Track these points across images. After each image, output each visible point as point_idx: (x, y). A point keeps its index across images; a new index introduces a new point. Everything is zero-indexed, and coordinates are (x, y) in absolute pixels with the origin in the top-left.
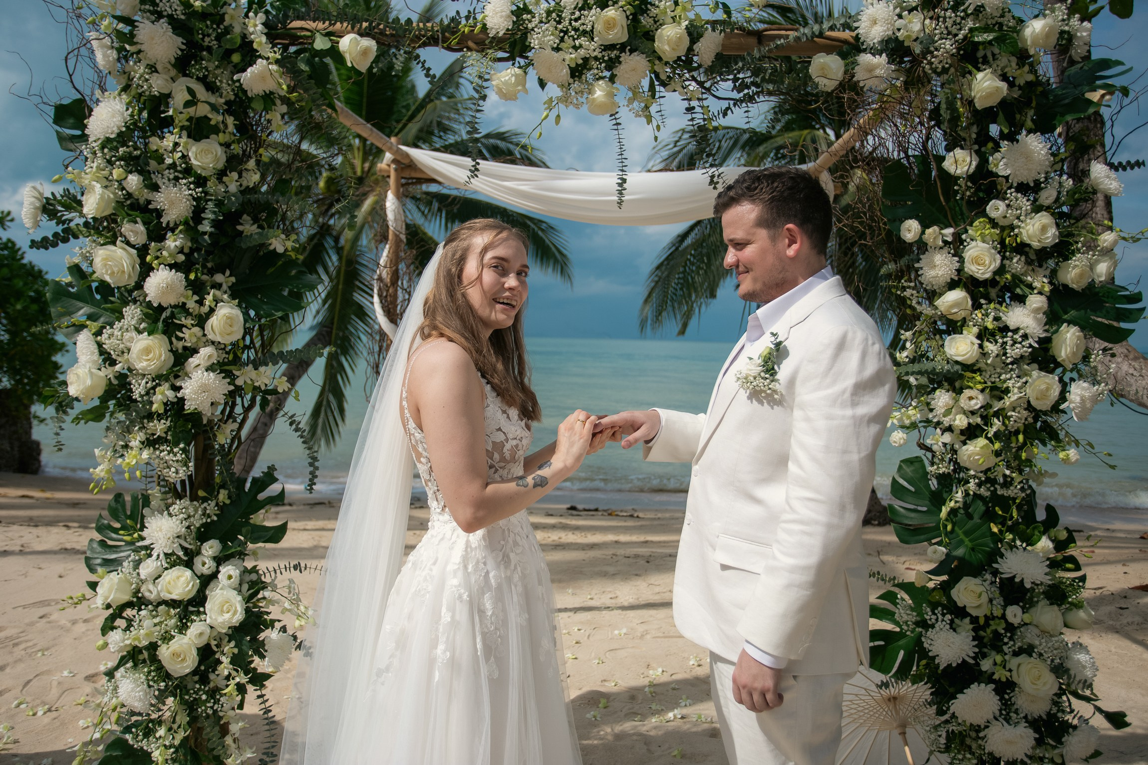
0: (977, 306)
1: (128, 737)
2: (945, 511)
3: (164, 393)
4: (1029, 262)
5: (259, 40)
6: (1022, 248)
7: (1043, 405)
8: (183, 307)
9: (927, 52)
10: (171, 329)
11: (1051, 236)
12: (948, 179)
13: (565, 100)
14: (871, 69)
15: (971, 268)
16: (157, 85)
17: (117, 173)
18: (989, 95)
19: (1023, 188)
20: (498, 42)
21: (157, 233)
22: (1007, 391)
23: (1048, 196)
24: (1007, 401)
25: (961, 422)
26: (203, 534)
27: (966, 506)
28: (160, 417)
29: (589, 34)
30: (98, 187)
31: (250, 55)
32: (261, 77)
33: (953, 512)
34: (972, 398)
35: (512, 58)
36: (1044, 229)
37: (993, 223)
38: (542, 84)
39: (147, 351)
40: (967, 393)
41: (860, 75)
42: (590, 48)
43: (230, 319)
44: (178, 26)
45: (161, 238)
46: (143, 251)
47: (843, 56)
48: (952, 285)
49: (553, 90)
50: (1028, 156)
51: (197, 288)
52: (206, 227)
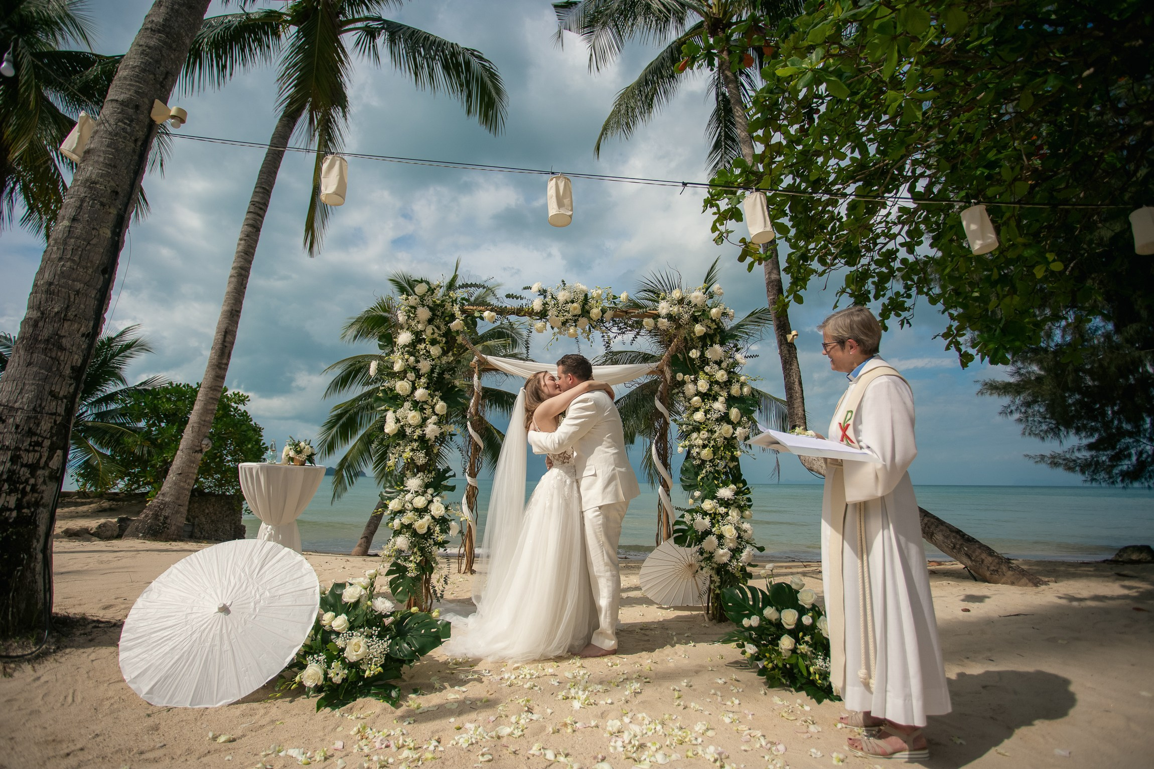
0: (703, 401)
1: (399, 561)
2: (699, 478)
3: (418, 432)
4: (721, 387)
5: (458, 313)
6: (717, 382)
7: (728, 436)
8: (426, 402)
9: (680, 318)
10: (422, 410)
11: (725, 378)
12: (692, 360)
13: (560, 333)
14: (663, 323)
15: (700, 389)
16: (420, 327)
17: (406, 356)
18: (699, 332)
19: (716, 362)
20: (537, 314)
21: (419, 376)
22: (715, 432)
23: (724, 365)
24: (716, 435)
25: (701, 442)
26: (427, 486)
27: (707, 476)
28: (416, 440)
29: (568, 312)
30: (400, 361)
31: (453, 317)
32: (457, 325)
33: (703, 478)
34: (704, 434)
35: (541, 319)
36: (722, 375)
37: (707, 374)
38: (552, 328)
39: (414, 417)
40: (702, 432)
41: (659, 325)
42: (569, 316)
43: (443, 407)
44: (431, 309)
45: (420, 379)
46: (413, 383)
47: (654, 319)
48: (696, 395)
49: (556, 330)
50: (716, 351)
51: (432, 396)
52: (435, 375)
